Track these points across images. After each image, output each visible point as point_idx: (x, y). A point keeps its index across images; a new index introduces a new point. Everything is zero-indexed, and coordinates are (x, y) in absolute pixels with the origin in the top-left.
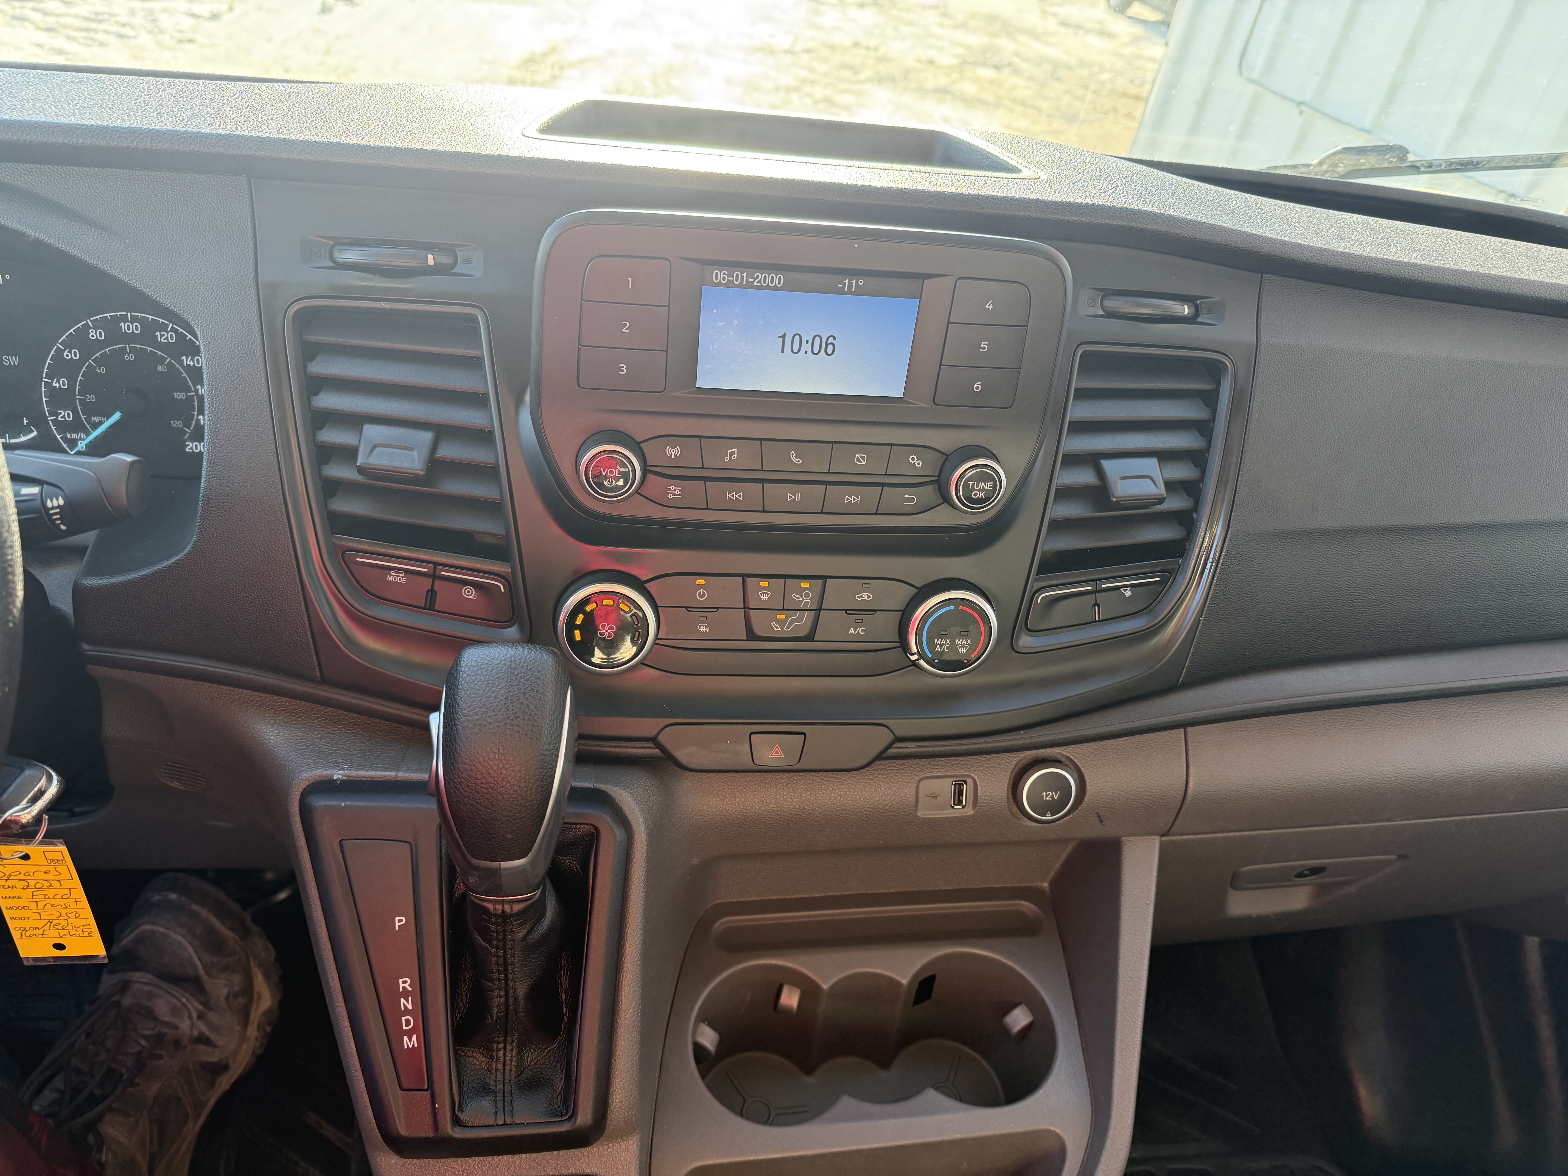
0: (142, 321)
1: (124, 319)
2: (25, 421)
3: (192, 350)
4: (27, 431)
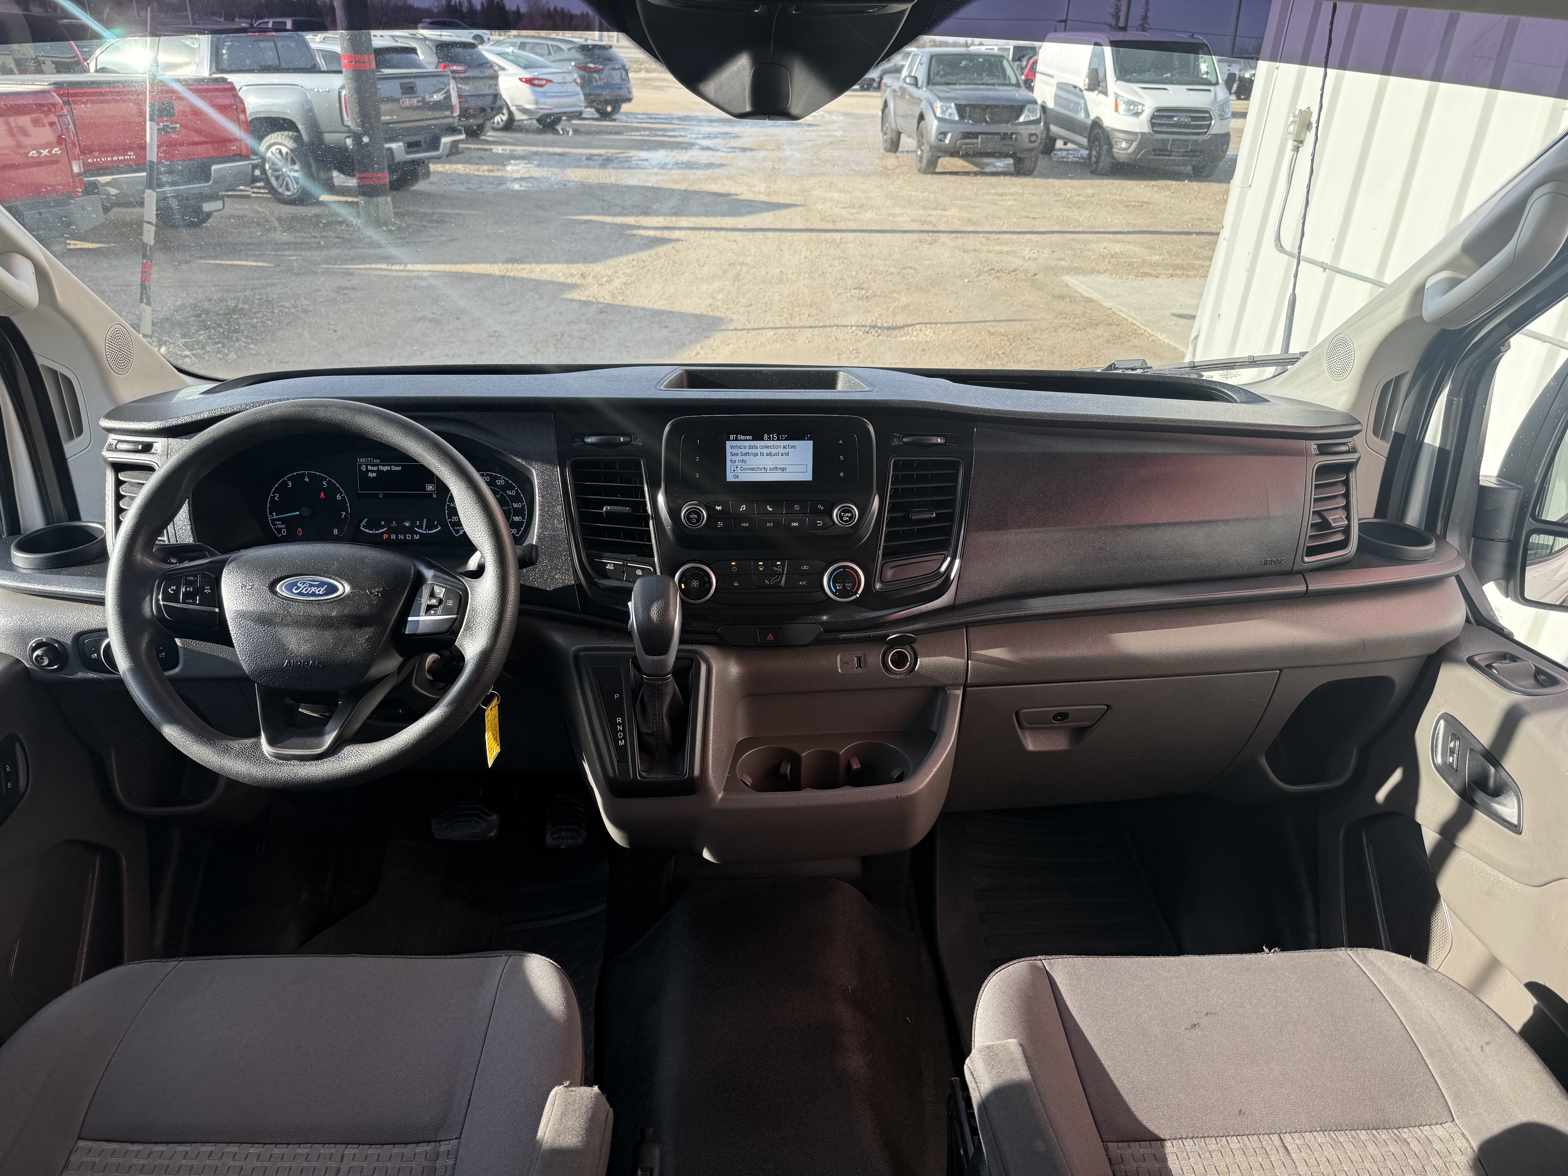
2: (436, 522)
3: (512, 488)
4: (436, 527)
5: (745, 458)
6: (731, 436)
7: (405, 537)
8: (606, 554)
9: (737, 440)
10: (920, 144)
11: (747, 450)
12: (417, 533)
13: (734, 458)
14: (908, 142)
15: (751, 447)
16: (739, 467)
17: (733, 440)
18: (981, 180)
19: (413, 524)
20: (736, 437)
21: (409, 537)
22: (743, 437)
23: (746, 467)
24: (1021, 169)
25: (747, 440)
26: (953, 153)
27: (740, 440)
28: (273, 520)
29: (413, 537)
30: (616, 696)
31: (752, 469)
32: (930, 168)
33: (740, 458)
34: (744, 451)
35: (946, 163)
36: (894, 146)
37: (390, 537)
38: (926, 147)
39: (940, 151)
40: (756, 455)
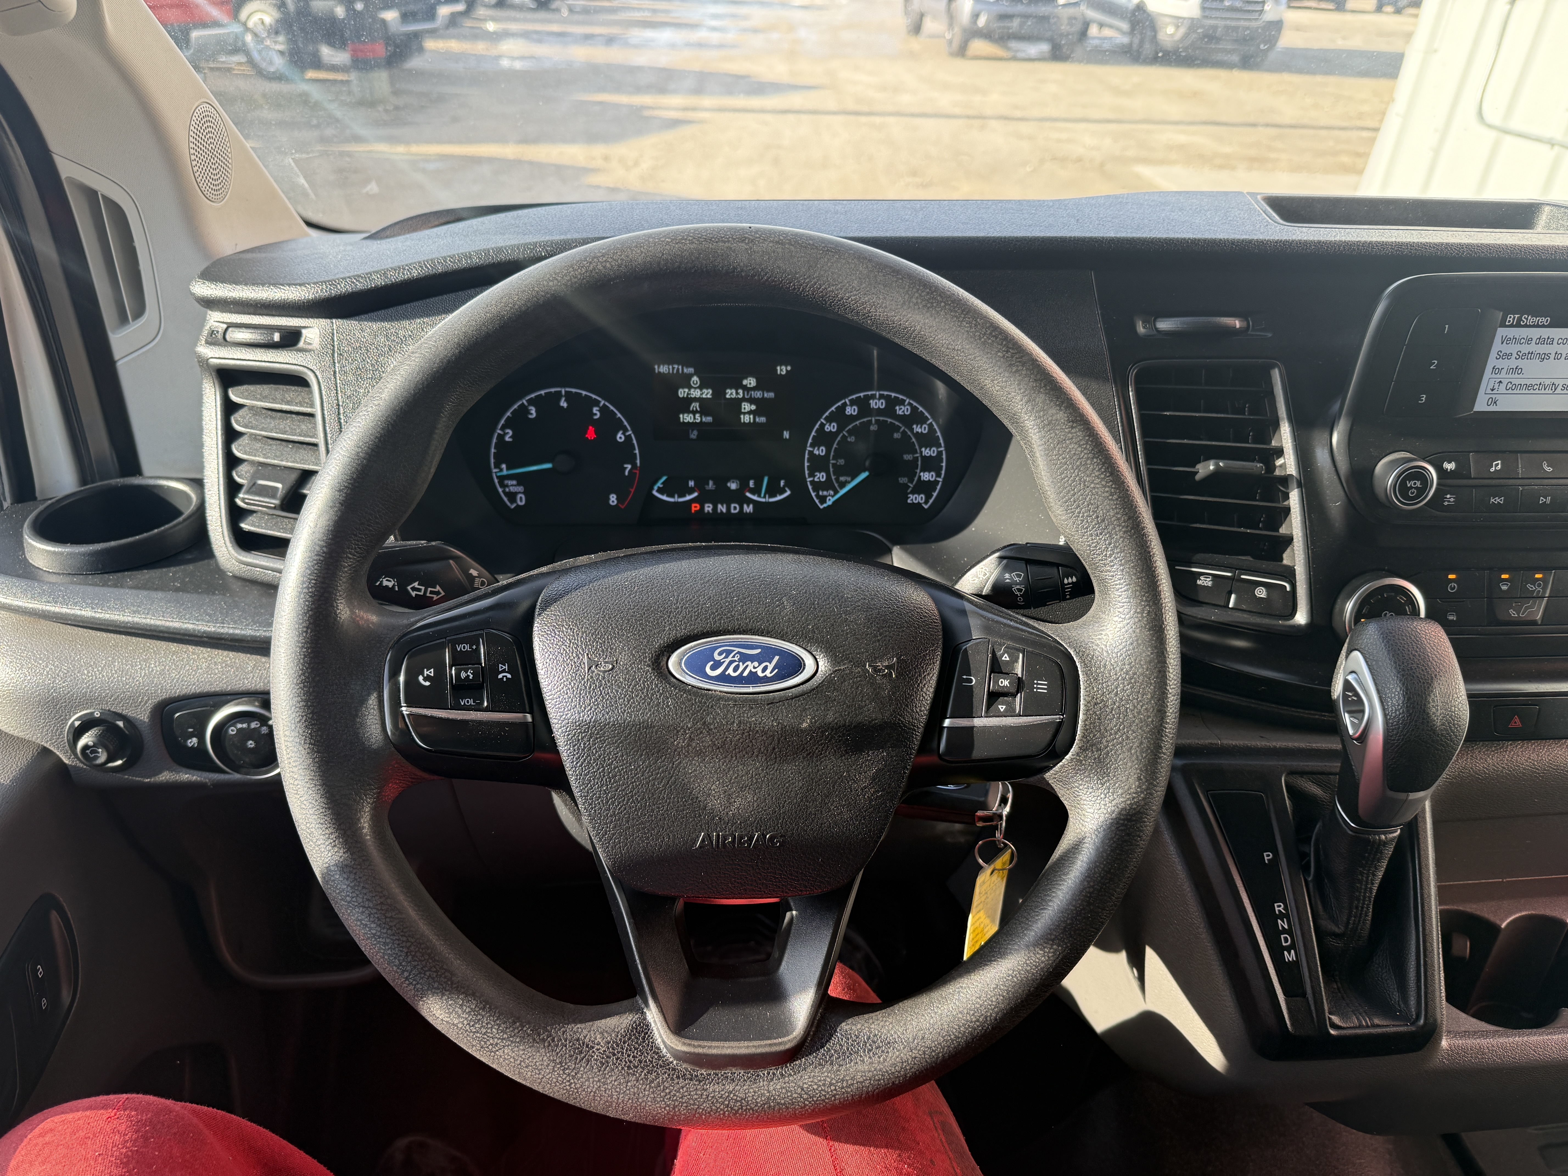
0: (887, 398)
1: (873, 397)
2: (782, 483)
3: (922, 420)
4: (783, 491)
5: (1520, 363)
6: (1510, 319)
7: (728, 509)
8: (1199, 557)
9: (1518, 325)
10: (951, 25)
11: (1533, 347)
12: (749, 501)
13: (1500, 364)
14: (930, 25)
15: (1541, 341)
16: (1505, 382)
17: (1512, 326)
18: (1014, 65)
19: (744, 486)
20: (1520, 319)
21: (735, 508)
22: (1531, 320)
23: (1517, 382)
24: (1058, 54)
25: (1538, 326)
26: (986, 35)
27: (1526, 326)
28: (501, 479)
29: (742, 508)
30: (1268, 856)
31: (1528, 387)
32: (961, 51)
33: (1513, 363)
34: (1525, 348)
35: (979, 46)
36: (917, 29)
37: (702, 508)
38: (957, 29)
39: (973, 33)
40: (1544, 357)
